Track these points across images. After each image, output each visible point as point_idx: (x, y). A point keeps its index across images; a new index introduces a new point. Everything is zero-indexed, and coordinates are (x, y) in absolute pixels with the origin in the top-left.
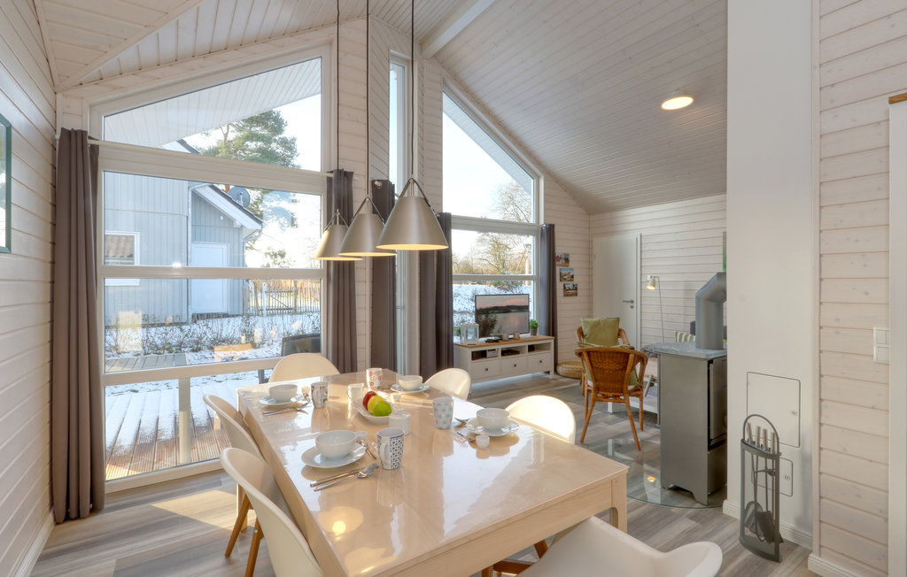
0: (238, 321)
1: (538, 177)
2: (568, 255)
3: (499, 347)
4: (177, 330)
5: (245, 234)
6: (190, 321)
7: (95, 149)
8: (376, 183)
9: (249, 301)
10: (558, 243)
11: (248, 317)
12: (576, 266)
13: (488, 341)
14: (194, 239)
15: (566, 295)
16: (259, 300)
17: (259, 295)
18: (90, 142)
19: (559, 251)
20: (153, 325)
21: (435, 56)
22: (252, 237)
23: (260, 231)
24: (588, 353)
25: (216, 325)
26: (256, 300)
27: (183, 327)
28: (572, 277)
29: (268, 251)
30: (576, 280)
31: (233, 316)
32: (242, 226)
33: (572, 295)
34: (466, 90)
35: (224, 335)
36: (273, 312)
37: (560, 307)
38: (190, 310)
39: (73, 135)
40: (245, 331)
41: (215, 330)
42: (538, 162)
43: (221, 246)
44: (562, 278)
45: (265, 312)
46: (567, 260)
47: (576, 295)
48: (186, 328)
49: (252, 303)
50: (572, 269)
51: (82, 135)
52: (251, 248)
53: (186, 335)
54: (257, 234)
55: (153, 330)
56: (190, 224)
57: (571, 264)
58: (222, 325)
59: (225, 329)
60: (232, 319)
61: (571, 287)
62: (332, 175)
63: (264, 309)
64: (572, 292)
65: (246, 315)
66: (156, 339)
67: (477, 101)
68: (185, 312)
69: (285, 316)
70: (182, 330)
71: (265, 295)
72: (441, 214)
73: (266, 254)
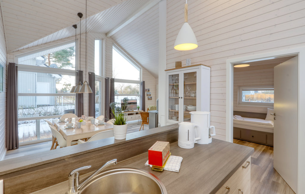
0: (53, 107)
1: (141, 68)
2: (149, 89)
3: (127, 113)
4: (33, 110)
5: (55, 79)
6: (36, 107)
7: (17, 67)
8: (90, 73)
9: (57, 101)
10: (146, 86)
11: (56, 106)
12: (152, 92)
13: (125, 112)
14: (38, 81)
15: (148, 100)
16: (61, 101)
17: (61, 99)
18: (16, 65)
19: (146, 88)
20: (24, 108)
21: (110, 37)
22: (58, 80)
23: (61, 79)
24: (141, 113)
25: (46, 108)
26: (60, 100)
27: (35, 109)
28: (150, 95)
29: (64, 84)
30: (151, 96)
31: (51, 106)
32: (55, 77)
33: (150, 100)
34: (119, 46)
35: (48, 111)
36: (65, 104)
37: (146, 103)
38: (36, 104)
39: (12, 64)
40: (55, 110)
41: (45, 109)
42: (141, 65)
43: (47, 83)
44: (147, 95)
45: (62, 104)
46: (149, 90)
47: (151, 100)
48: (36, 109)
49: (58, 101)
50: (150, 93)
51: (14, 64)
52: (58, 83)
53: (36, 111)
54: (60, 79)
55: (24, 110)
56: (36, 76)
57: (150, 92)
58: (48, 108)
59: (48, 109)
60: (51, 107)
61: (150, 97)
62: (78, 72)
63: (62, 103)
64: (150, 99)
65: (56, 105)
66: (25, 112)
67: (123, 49)
68: (34, 104)
69: (69, 106)
70: (34, 110)
71: (62, 99)
72: (112, 79)
73: (64, 85)
